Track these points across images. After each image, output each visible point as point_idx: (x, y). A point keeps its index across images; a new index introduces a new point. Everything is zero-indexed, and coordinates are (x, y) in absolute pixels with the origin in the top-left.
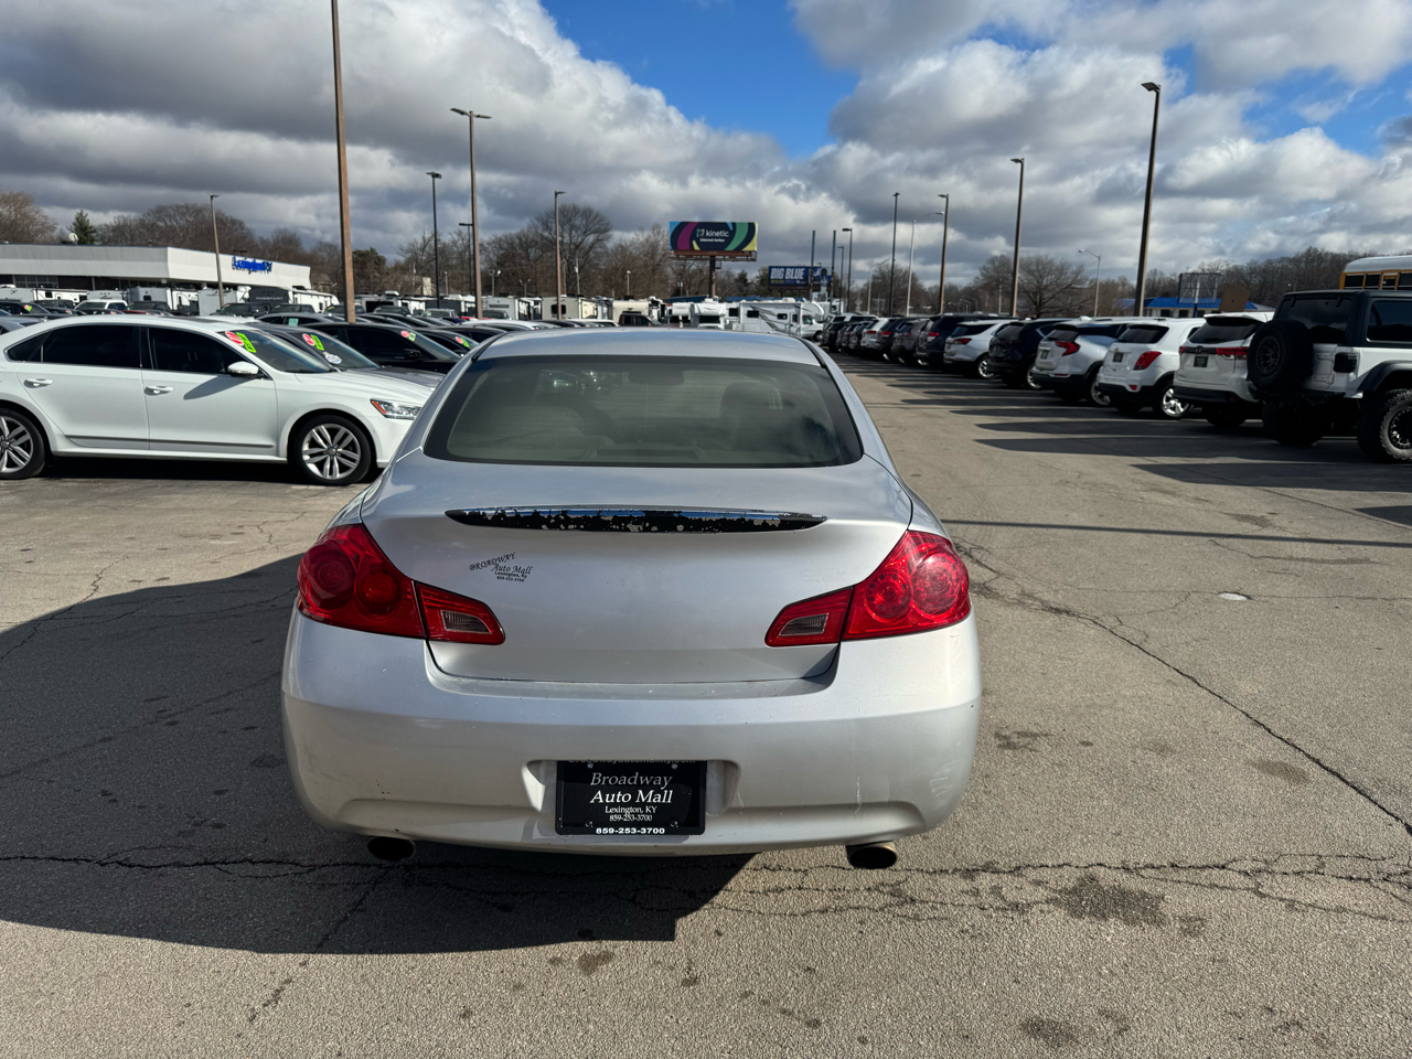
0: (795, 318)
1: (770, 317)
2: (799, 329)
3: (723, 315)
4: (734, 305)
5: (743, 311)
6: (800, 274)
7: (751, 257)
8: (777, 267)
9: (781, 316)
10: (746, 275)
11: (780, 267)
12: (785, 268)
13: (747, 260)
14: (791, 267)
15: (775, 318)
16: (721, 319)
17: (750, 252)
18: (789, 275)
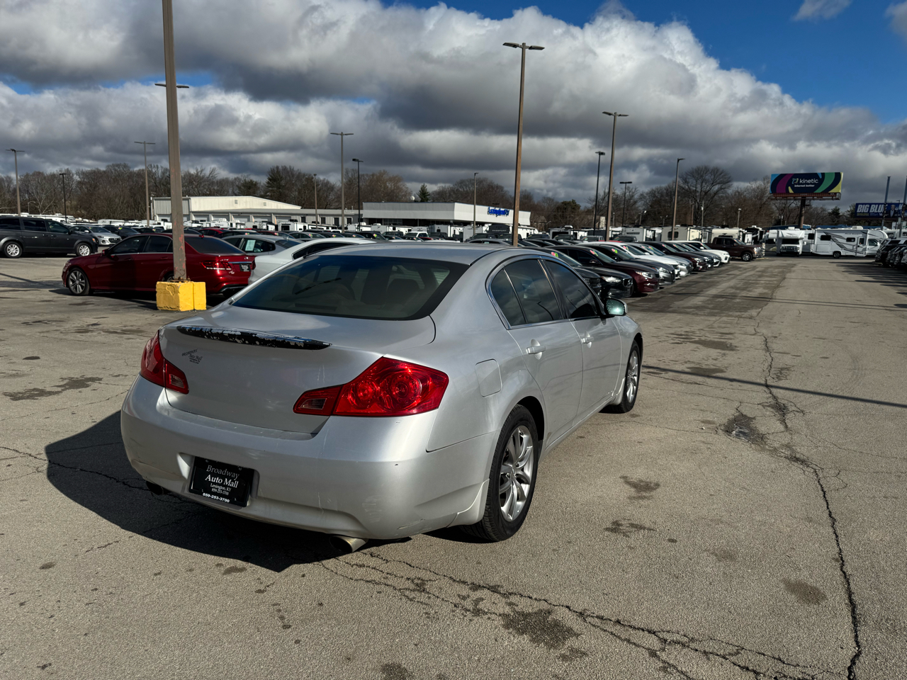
0: (862, 241)
1: (840, 240)
2: (865, 249)
3: (802, 239)
4: (811, 232)
5: (818, 236)
6: (881, 209)
7: (835, 197)
8: (863, 204)
9: (849, 240)
10: (839, 209)
11: (866, 204)
12: (870, 204)
13: (832, 199)
14: (876, 204)
15: (845, 241)
16: (800, 242)
17: (835, 193)
18: (874, 209)
